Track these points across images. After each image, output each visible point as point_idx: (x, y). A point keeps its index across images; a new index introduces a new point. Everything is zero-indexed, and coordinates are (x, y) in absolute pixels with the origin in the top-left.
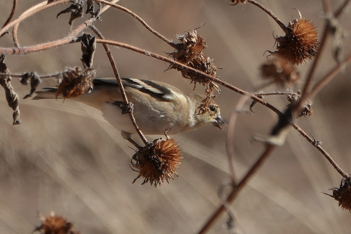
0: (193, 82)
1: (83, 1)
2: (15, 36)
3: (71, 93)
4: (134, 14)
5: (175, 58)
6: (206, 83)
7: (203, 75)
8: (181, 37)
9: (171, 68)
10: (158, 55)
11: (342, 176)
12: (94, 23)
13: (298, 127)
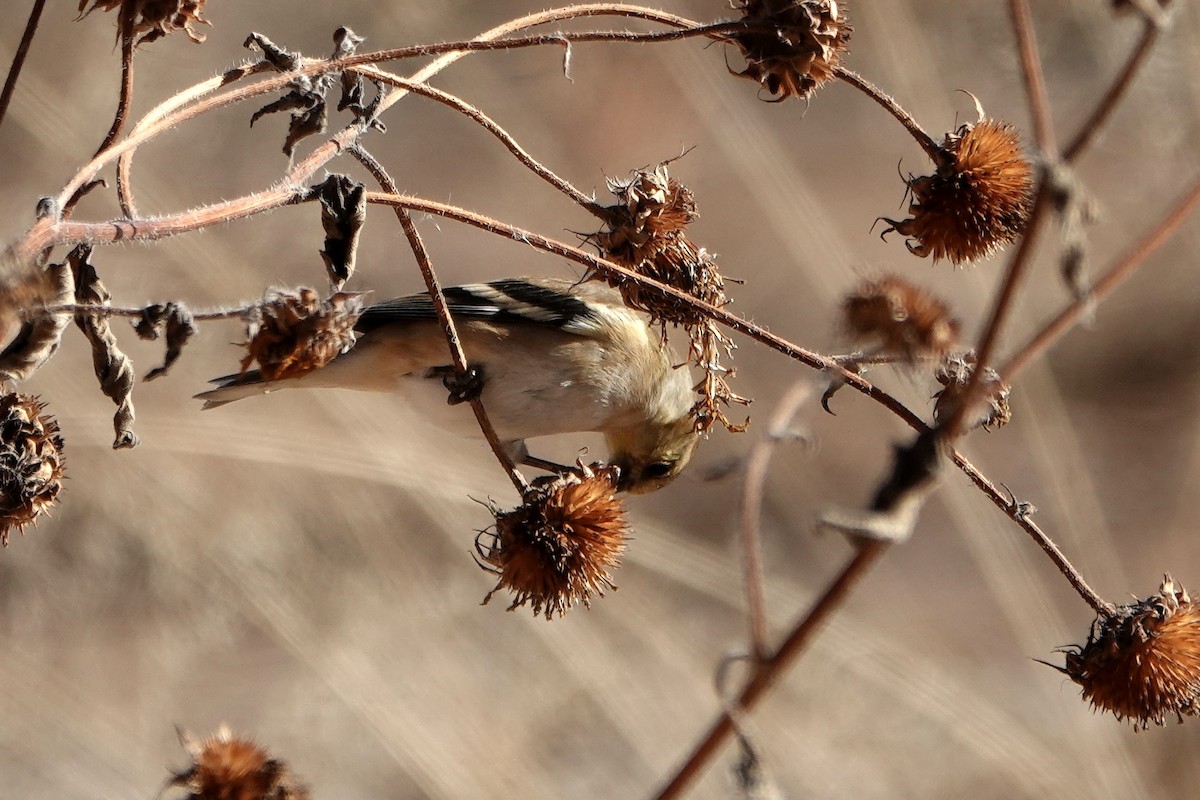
0: (657, 321)
1: (329, 78)
2: (122, 182)
3: (286, 365)
4: (482, 116)
5: (602, 250)
6: (694, 326)
7: (683, 300)
8: (622, 185)
9: (590, 279)
10: (550, 240)
11: (1093, 611)
12: (362, 139)
13: (966, 460)
